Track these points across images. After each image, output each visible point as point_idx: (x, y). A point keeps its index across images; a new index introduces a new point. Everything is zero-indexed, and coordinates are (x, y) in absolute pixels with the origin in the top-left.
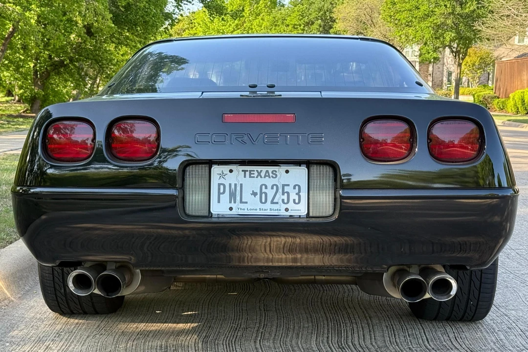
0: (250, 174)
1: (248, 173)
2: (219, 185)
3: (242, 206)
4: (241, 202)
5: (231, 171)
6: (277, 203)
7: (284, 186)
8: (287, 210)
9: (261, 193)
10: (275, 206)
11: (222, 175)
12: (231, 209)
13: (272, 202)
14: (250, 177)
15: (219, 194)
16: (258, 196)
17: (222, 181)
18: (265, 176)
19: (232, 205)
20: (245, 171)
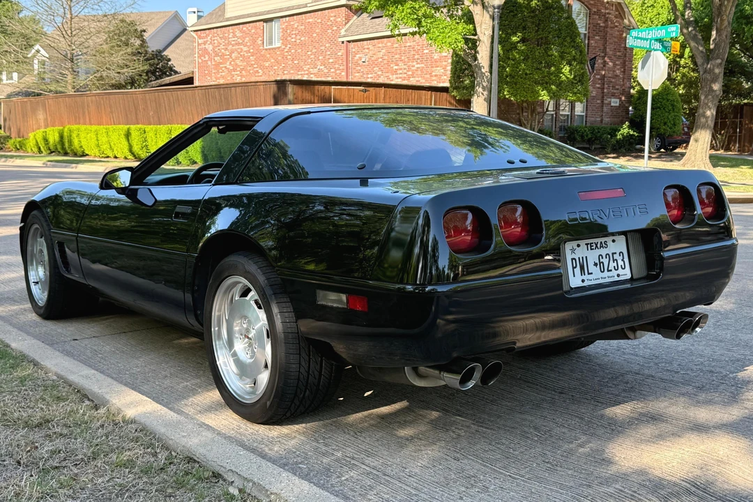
0: (591, 246)
1: (589, 246)
2: (572, 259)
3: (590, 277)
4: (589, 274)
5: (579, 246)
6: (611, 270)
7: (613, 254)
8: (618, 275)
9: (600, 263)
10: (610, 274)
11: (573, 251)
12: (583, 281)
13: (608, 271)
14: (591, 249)
15: (574, 268)
16: (598, 266)
17: (574, 256)
18: (601, 247)
19: (584, 277)
20: (587, 244)
